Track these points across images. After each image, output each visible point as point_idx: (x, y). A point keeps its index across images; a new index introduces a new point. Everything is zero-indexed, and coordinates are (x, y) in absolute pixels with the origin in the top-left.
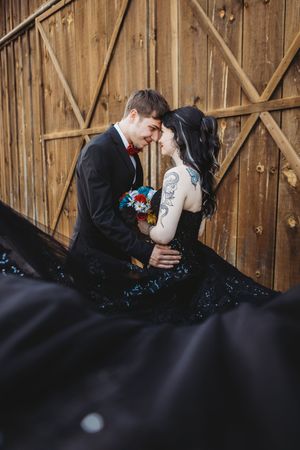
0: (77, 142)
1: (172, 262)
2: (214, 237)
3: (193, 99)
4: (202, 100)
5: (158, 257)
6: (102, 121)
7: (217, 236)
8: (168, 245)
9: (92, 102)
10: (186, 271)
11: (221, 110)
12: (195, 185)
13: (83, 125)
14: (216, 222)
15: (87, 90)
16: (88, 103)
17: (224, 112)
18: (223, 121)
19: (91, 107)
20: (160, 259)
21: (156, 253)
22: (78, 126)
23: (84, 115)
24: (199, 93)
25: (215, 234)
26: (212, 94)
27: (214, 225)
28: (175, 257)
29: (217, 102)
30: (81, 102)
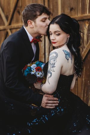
0: (3, 33)
1: (54, 105)
2: (83, 88)
3: (69, 9)
4: (75, 10)
5: (46, 102)
6: (17, 21)
7: (85, 88)
8: (52, 94)
9: (12, 10)
10: (62, 110)
11: (86, 15)
12: (68, 60)
13: (6, 23)
14: (84, 79)
15: (9, 4)
16: (9, 11)
17: (87, 16)
18: (87, 21)
19: (11, 13)
20: (47, 103)
21: (45, 99)
22: (4, 24)
23: (7, 18)
24: (73, 6)
25: (83, 86)
26: (80, 6)
27: (82, 81)
28: (55, 102)
29: (83, 10)
30: (6, 10)
